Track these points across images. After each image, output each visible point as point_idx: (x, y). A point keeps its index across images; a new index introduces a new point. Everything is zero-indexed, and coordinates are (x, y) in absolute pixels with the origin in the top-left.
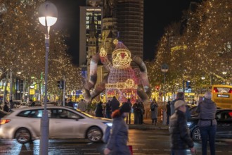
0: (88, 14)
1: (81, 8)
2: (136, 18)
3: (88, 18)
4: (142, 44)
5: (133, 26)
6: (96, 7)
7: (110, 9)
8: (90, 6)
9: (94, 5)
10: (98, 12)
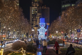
0: (33, 9)
1: (30, 7)
2: (47, 13)
3: (32, 10)
4: (49, 21)
5: (46, 16)
6: (35, 7)
7: (40, 10)
8: (33, 7)
9: (34, 6)
10: (36, 9)
